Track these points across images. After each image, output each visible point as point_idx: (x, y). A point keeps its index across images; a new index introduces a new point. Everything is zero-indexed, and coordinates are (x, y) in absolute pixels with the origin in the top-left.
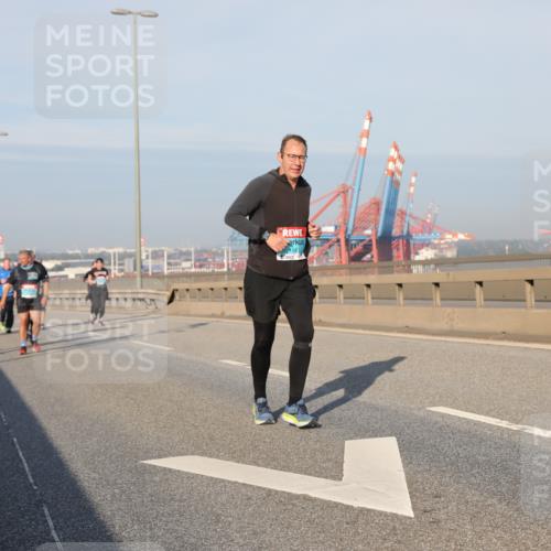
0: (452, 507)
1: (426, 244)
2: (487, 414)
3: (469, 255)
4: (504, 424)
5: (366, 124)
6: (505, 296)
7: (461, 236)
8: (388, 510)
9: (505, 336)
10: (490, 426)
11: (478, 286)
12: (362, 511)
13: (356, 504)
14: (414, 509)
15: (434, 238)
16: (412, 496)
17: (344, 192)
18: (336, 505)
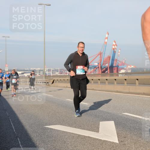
0: (129, 140)
3: (134, 72)
5: (107, 35)
6: (144, 83)
7: (132, 67)
8: (112, 141)
9: (144, 94)
11: (137, 80)
12: (104, 141)
13: (103, 139)
14: (119, 141)
15: (125, 67)
16: (118, 137)
17: (100, 54)
18: (97, 139)
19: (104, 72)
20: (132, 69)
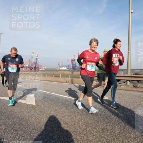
0: (41, 103)
1: (40, 68)
2: (47, 91)
4: (49, 92)
5: (33, 52)
6: (50, 76)
7: (45, 68)
8: (32, 104)
9: (50, 81)
10: (47, 93)
12: (28, 104)
13: (28, 103)
14: (36, 104)
15: (42, 68)
16: (35, 102)
17: (30, 60)
18: (25, 104)
19: (31, 70)
20: (45, 69)
